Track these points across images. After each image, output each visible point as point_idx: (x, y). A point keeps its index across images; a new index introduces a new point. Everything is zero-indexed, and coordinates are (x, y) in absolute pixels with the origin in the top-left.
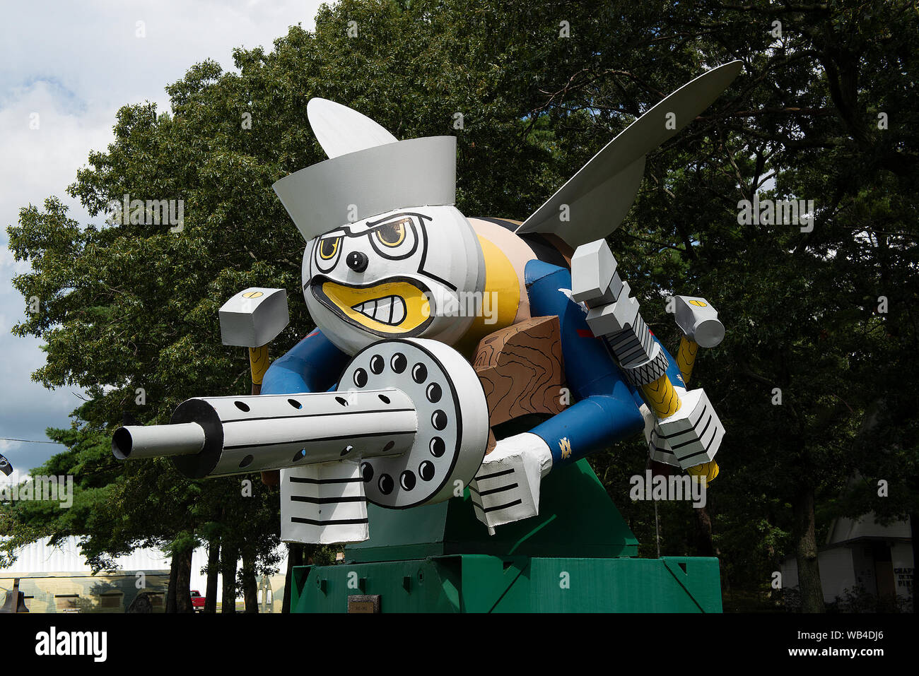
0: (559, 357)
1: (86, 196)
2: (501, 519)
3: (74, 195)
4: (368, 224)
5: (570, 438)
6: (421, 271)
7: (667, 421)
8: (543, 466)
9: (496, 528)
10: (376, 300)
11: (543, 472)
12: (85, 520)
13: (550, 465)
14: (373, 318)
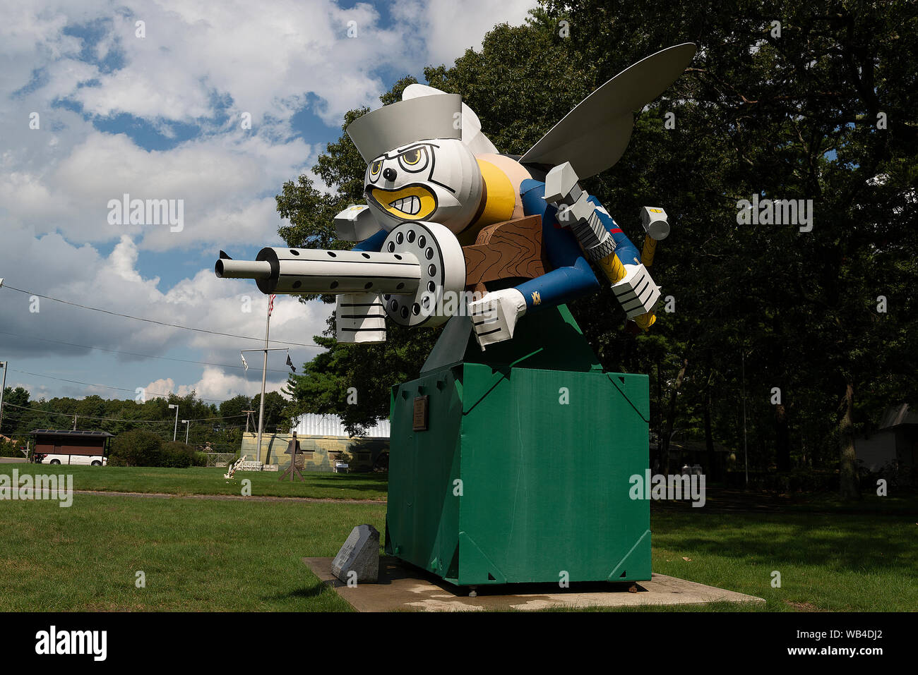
0: (540, 241)
1: (324, 173)
2: (488, 341)
3: (316, 173)
4: (399, 151)
5: (540, 292)
6: (430, 180)
7: (616, 285)
8: (519, 308)
9: (486, 346)
10: (402, 199)
11: (519, 313)
12: (338, 397)
13: (524, 308)
14: (401, 210)
